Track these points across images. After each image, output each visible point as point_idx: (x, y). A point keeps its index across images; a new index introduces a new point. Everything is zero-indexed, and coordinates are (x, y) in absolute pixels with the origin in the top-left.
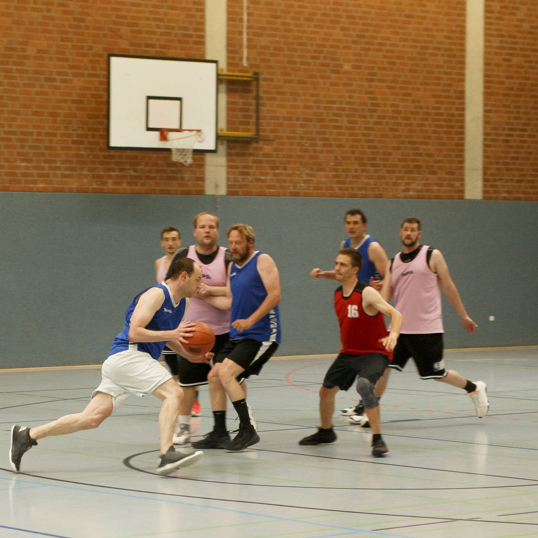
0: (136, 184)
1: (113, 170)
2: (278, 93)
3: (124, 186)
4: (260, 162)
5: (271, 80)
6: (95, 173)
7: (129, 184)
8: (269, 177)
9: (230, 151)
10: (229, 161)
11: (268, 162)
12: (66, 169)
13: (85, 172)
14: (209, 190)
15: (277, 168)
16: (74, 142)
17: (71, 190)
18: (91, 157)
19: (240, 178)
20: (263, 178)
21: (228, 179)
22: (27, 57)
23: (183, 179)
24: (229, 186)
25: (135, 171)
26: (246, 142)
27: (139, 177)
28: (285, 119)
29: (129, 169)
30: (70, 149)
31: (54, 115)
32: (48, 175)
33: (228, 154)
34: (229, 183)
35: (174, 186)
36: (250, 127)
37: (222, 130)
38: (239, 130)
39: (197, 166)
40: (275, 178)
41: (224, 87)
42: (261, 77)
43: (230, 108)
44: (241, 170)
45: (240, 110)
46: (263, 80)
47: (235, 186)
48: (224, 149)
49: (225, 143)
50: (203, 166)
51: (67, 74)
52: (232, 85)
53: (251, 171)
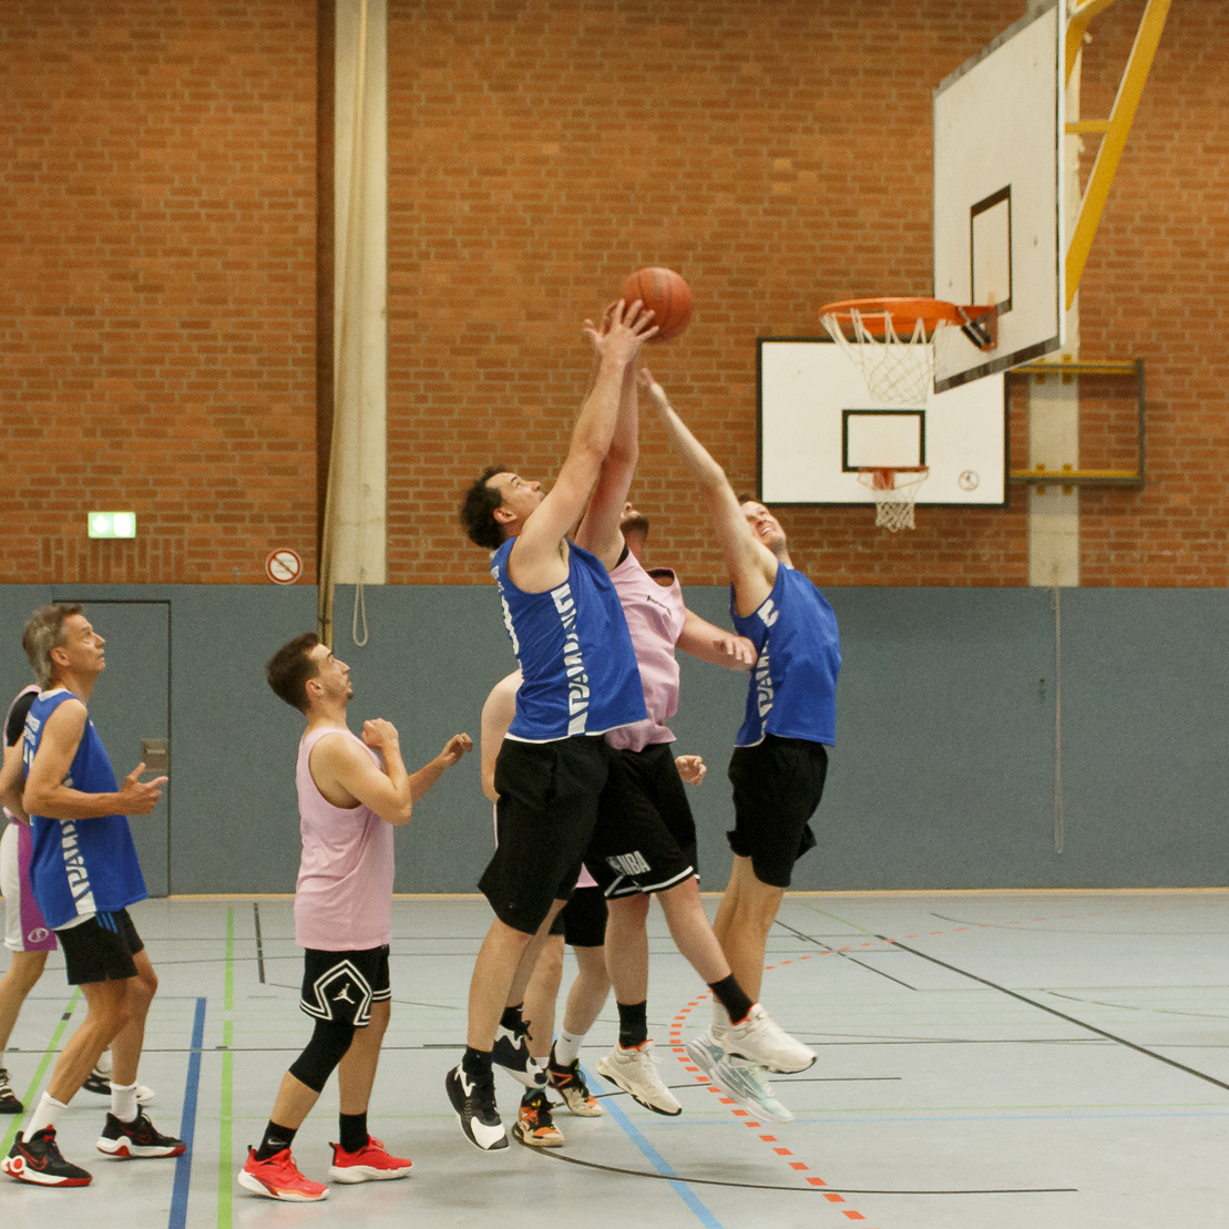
0: (871, 569)
1: (817, 544)
2: (1200, 395)
3: (842, 572)
4: (1162, 524)
5: (1187, 372)
7: (853, 569)
8: (1180, 553)
9: (1088, 505)
10: (1083, 523)
11: (1177, 524)
14: (1039, 576)
15: (1206, 535)
19: (1113, 555)
20: (1167, 553)
21: (1083, 558)
23: (976, 557)
24: (1083, 570)
25: (865, 544)
26: (1127, 489)
27: (878, 557)
29: (853, 543)
33: (1084, 512)
34: (1086, 564)
35: (957, 571)
36: (1136, 460)
37: (1067, 467)
38: (1108, 466)
39: (1010, 534)
40: (1196, 554)
41: (1074, 388)
42: (1161, 366)
43: (1088, 427)
44: (1113, 539)
45: (1112, 429)
46: (1169, 371)
47: (1100, 570)
48: (1073, 500)
49: (1075, 490)
50: (1022, 533)
51: (716, 378)
52: (1091, 385)
53: (1138, 541)
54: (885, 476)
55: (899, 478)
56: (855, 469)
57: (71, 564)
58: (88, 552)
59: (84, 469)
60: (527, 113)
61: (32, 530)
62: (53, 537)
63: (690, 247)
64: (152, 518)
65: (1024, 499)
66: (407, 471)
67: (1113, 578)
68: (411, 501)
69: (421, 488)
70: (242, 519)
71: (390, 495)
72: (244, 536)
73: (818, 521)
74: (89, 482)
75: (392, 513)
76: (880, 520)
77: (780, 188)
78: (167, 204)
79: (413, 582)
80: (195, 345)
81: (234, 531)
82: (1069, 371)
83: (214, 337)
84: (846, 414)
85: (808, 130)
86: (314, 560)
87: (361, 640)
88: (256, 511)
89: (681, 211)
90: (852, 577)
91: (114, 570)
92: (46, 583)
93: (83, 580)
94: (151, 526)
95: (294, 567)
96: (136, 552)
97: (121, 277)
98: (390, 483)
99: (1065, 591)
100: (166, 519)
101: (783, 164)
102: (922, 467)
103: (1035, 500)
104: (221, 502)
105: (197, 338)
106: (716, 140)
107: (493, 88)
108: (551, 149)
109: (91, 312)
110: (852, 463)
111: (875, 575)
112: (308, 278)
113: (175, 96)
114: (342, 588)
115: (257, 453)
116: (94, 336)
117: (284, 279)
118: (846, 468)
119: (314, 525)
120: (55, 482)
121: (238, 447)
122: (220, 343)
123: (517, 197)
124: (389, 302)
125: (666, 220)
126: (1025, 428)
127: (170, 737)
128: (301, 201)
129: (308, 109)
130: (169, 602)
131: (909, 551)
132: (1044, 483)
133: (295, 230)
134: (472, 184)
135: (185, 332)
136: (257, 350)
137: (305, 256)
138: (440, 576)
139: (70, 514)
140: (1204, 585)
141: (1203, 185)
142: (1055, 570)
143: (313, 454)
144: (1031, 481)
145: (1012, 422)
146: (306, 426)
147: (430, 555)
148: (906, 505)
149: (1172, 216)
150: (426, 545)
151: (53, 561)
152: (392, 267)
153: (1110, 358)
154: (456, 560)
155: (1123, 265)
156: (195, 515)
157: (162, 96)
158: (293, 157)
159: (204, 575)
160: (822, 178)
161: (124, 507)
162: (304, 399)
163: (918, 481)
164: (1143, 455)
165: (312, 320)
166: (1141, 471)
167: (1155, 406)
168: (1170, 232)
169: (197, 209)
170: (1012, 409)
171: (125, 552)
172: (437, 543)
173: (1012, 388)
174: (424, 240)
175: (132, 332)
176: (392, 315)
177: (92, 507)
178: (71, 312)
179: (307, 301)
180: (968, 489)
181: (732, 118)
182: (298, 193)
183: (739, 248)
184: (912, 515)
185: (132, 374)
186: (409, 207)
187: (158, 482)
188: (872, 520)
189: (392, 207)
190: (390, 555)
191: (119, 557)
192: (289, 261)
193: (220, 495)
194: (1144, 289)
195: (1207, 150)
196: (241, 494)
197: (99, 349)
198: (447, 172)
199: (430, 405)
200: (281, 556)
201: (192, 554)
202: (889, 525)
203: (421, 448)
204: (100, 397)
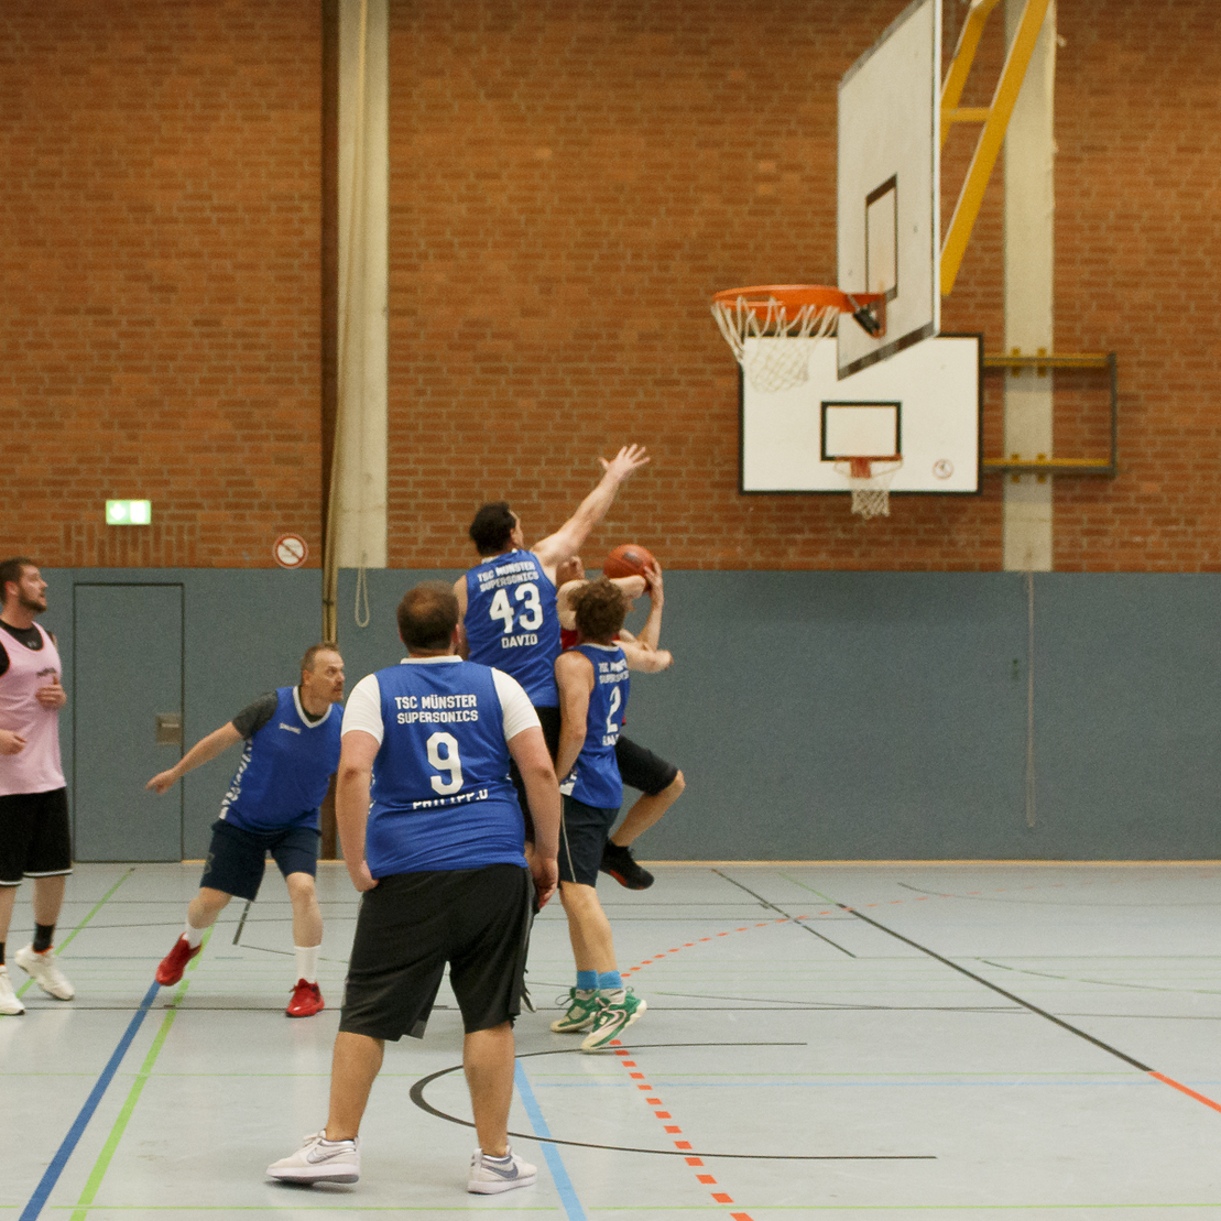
0: (850, 554)
1: (800, 531)
2: (1173, 387)
3: (823, 557)
4: (1134, 511)
5: (1159, 365)
6: (762, 535)
7: (834, 554)
8: (1152, 539)
9: (1061, 493)
10: (1057, 510)
11: (1150, 511)
12: (697, 530)
13: (740, 535)
14: (1013, 561)
15: (1175, 521)
16: (715, 485)
17: (709, 566)
18: (751, 509)
19: (1085, 541)
20: (1138, 539)
21: (1056, 544)
22: (620, 348)
23: (952, 543)
24: (1057, 556)
25: (844, 530)
26: (1101, 477)
27: (856, 543)
28: (1189, 432)
29: (834, 529)
30: (709, 496)
31: (674, 441)
32: (663, 541)
33: (1057, 499)
34: (1060, 550)
35: (933, 556)
36: (1107, 450)
37: (1041, 457)
38: (1081, 456)
39: (985, 521)
40: (1166, 540)
41: (1048, 381)
42: (1134, 360)
43: (1061, 419)
44: (1086, 526)
45: (1085, 420)
46: (1140, 364)
47: (1070, 555)
48: (1046, 489)
49: (1049, 479)
50: (996, 519)
51: (702, 372)
52: (1064, 377)
53: (1111, 528)
54: (861, 465)
55: (875, 467)
56: (832, 459)
57: (91, 548)
58: (106, 538)
59: (100, 460)
60: (523, 119)
61: (54, 517)
62: (74, 524)
63: (679, 246)
64: (166, 506)
65: (999, 487)
66: (406, 461)
67: (1085, 563)
68: (410, 489)
69: (420, 477)
70: (250, 506)
71: (391, 483)
72: (253, 523)
73: (800, 508)
74: (105, 471)
75: (393, 501)
76: (856, 507)
77: (763, 189)
78: (180, 209)
79: (413, 567)
80: (206, 341)
81: (242, 517)
82: (1043, 364)
83: (225, 335)
84: (825, 405)
85: (791, 133)
86: (318, 545)
87: (362, 620)
88: (264, 499)
89: (669, 212)
90: (833, 562)
91: (130, 554)
92: (67, 566)
93: (102, 564)
94: (165, 513)
95: (300, 552)
96: (151, 537)
97: (137, 278)
98: (391, 473)
99: (1039, 575)
100: (180, 506)
101: (766, 166)
102: (897, 456)
103: (1010, 488)
104: (231, 491)
105: (209, 336)
106: (703, 144)
107: (489, 96)
108: (544, 154)
109: (107, 311)
110: (830, 452)
111: (854, 559)
112: (313, 278)
113: (187, 106)
114: (345, 572)
115: (265, 445)
116: (113, 334)
117: (290, 279)
118: (824, 457)
119: (318, 512)
120: (75, 471)
121: (246, 438)
122: (230, 339)
123: (511, 199)
124: (391, 300)
125: (654, 221)
126: (1000, 419)
127: (183, 711)
128: (306, 205)
129: (313, 118)
130: (182, 585)
131: (887, 538)
132: (1019, 471)
133: (301, 232)
134: (469, 187)
135: (196, 330)
136: (263, 347)
137: (310, 256)
138: (438, 561)
139: (89, 502)
140: (1175, 570)
141: (1175, 184)
142: (1029, 555)
143: (318, 446)
144: (1005, 470)
145: (987, 414)
146: (311, 418)
147: (429, 540)
148: (880, 493)
149: (1146, 214)
150: (424, 531)
151: (74, 545)
152: (393, 267)
153: (1083, 351)
154: (453, 545)
155: (1097, 262)
156: (205, 502)
157: (175, 107)
158: (300, 164)
159: (215, 559)
160: (804, 180)
161: (140, 496)
162: (310, 392)
163: (892, 470)
164: (1114, 445)
165: (317, 318)
166: (1113, 462)
167: (1126, 397)
168: (1143, 230)
169: (208, 213)
170: (987, 401)
171: (141, 538)
172: (435, 529)
173: (987, 380)
174: (422, 242)
175: (147, 330)
176: (393, 312)
177: (110, 495)
178: (89, 311)
179: (313, 301)
180: (942, 478)
181: (718, 122)
182: (303, 198)
183: (724, 247)
184: (886, 502)
185: (147, 370)
186: (408, 210)
187: (172, 472)
188: (849, 506)
189: (393, 210)
190: (391, 541)
191: (135, 543)
192: (296, 262)
193: (230, 483)
194: (1117, 284)
195: (1180, 150)
196: (250, 483)
197: (116, 346)
198: (445, 176)
199: (428, 398)
200: (290, 542)
201: (203, 539)
202: (864, 512)
203: (418, 439)
204: (117, 391)
